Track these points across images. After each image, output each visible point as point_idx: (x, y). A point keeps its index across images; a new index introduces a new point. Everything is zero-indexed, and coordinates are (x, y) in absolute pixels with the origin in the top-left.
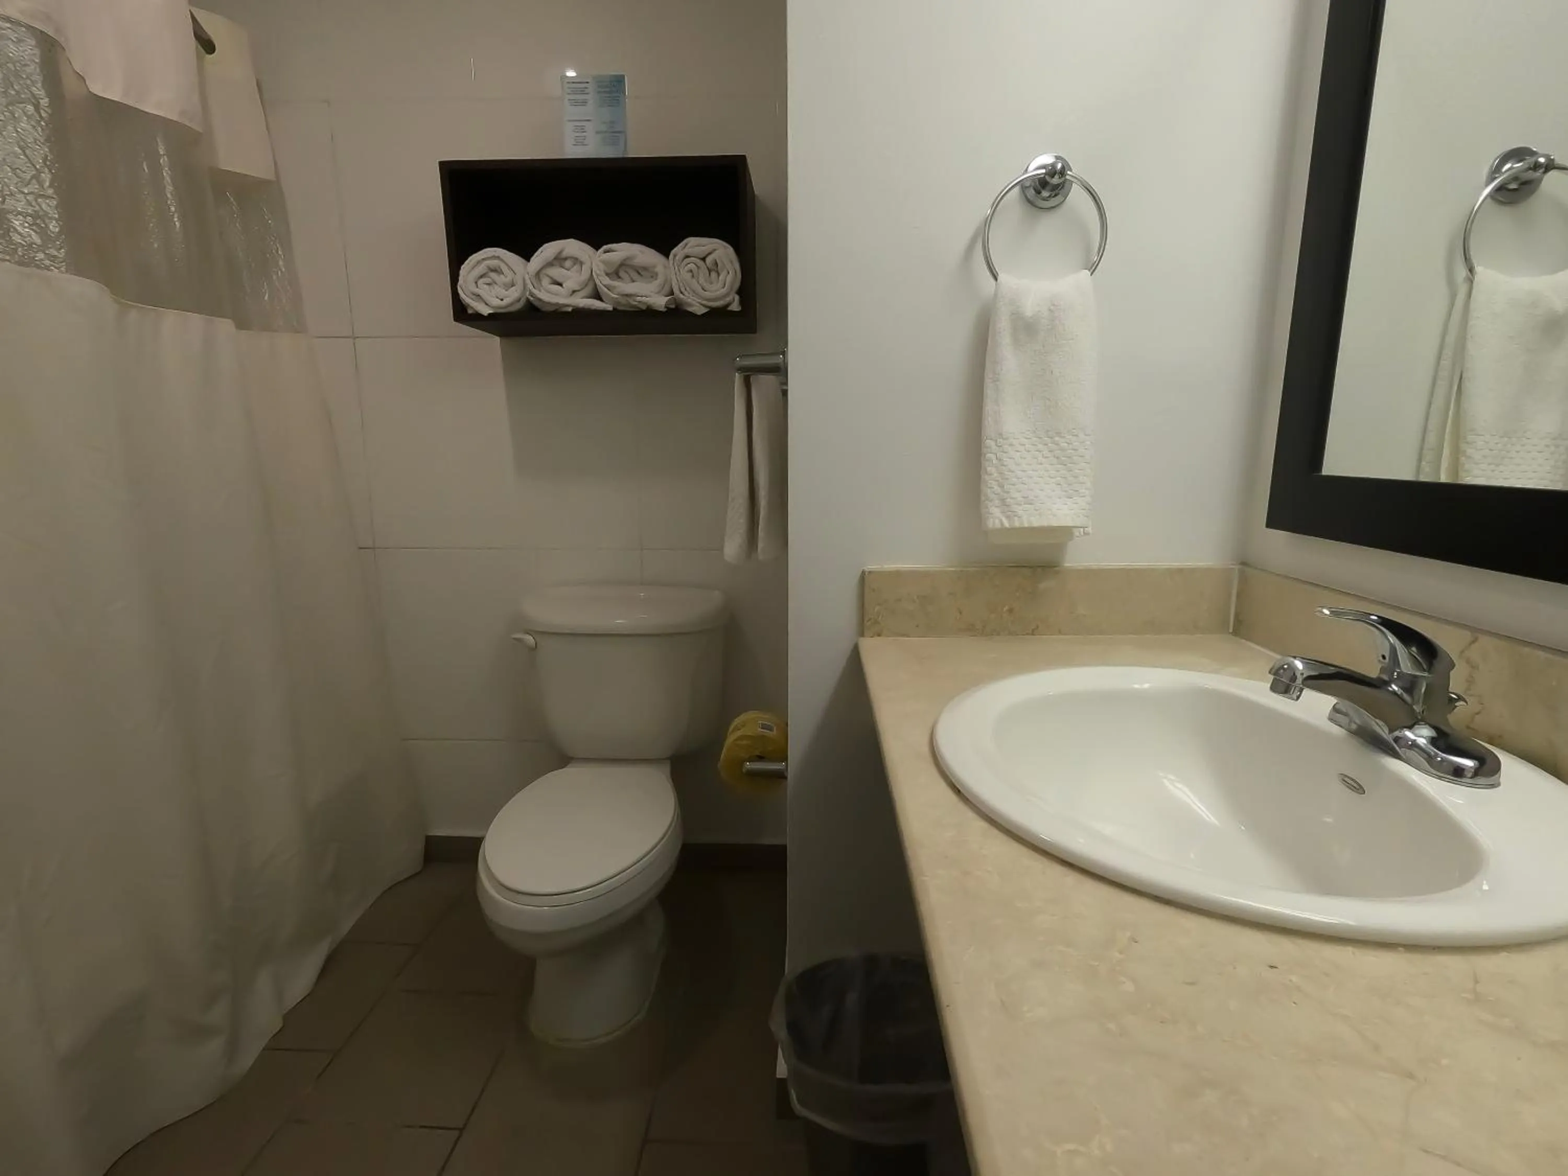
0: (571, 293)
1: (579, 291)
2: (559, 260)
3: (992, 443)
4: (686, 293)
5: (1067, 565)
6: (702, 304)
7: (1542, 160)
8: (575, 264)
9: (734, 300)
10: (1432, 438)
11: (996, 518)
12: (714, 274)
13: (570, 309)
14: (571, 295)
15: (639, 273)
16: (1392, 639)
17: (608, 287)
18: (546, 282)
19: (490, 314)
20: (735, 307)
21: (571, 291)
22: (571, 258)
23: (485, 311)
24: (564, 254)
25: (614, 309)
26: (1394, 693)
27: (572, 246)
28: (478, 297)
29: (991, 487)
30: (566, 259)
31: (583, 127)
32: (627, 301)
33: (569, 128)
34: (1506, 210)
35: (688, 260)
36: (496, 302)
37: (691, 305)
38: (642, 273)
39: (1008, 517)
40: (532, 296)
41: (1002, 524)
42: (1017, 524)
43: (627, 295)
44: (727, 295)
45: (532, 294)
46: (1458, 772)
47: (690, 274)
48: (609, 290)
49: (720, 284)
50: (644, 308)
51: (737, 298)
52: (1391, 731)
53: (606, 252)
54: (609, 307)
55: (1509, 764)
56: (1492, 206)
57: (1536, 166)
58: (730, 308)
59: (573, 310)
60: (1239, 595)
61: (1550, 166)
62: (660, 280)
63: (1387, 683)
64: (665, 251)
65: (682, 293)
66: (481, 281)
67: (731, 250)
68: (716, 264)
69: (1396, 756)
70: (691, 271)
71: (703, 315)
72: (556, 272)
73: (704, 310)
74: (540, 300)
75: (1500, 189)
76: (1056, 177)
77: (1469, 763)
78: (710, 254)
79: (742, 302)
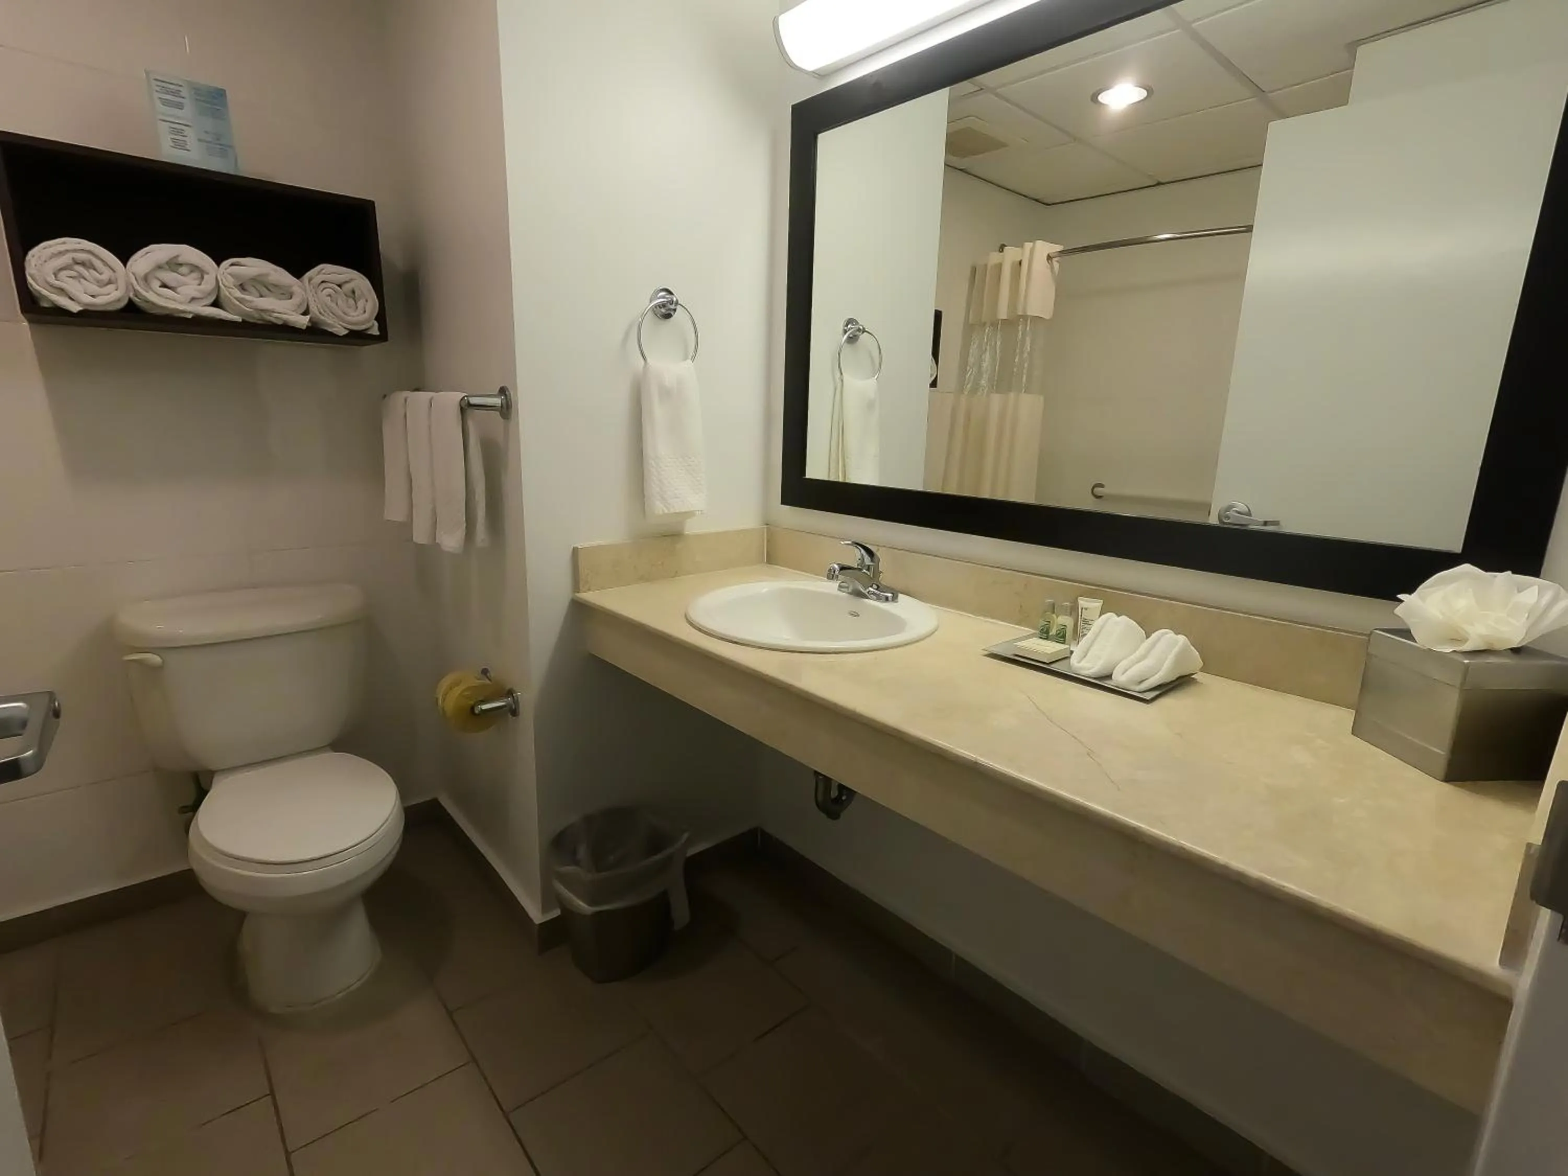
0: (188, 300)
1: (202, 298)
2: (174, 265)
3: (653, 463)
4: (326, 315)
5: (687, 533)
6: (343, 326)
7: (861, 327)
8: (192, 271)
9: (373, 325)
10: (834, 455)
11: (659, 508)
12: (351, 301)
13: (190, 316)
14: (190, 302)
15: (269, 290)
16: (863, 551)
17: (240, 300)
18: (156, 284)
19: (80, 312)
20: (375, 331)
21: (190, 297)
22: (187, 264)
23: (75, 308)
24: (180, 260)
25: (243, 320)
26: (865, 573)
27: (189, 253)
28: (62, 291)
29: (653, 488)
30: (181, 265)
31: (183, 132)
32: (260, 315)
33: (164, 127)
34: (849, 345)
35: (324, 285)
36: (88, 299)
37: (329, 325)
38: (272, 289)
39: (667, 508)
40: (136, 296)
41: (663, 511)
42: (672, 511)
43: (262, 310)
44: (368, 321)
45: (136, 293)
46: (887, 599)
47: (329, 298)
48: (240, 303)
49: (360, 310)
50: (280, 323)
51: (376, 324)
52: (866, 589)
53: (232, 265)
54: (238, 319)
55: (900, 596)
56: (846, 344)
57: (859, 330)
58: (370, 332)
59: (193, 318)
60: (768, 541)
61: (864, 331)
62: (296, 300)
63: (861, 570)
64: (298, 274)
65: (320, 313)
66: (63, 274)
67: (367, 282)
68: (353, 292)
69: (867, 598)
70: (330, 295)
71: (344, 336)
72: (169, 277)
73: (346, 332)
74: (147, 301)
75: (849, 338)
76: (674, 305)
77: (890, 595)
78: (346, 282)
79: (380, 329)
